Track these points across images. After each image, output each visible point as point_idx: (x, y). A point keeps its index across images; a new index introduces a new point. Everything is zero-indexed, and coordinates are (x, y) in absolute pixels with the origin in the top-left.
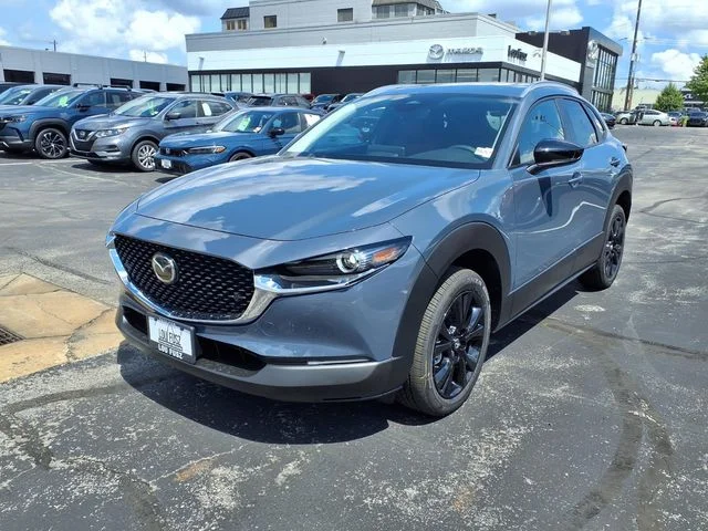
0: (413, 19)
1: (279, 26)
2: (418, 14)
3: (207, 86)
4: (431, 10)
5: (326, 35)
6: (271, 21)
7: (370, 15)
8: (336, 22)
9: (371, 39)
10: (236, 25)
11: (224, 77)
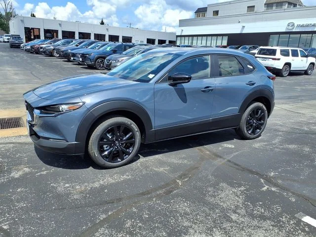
0: (285, 9)
1: (219, 15)
2: (288, 7)
3: (183, 42)
4: (295, 5)
5: (240, 19)
6: (216, 13)
7: (263, 8)
8: (246, 12)
9: (262, 20)
10: (201, 15)
11: (190, 38)
